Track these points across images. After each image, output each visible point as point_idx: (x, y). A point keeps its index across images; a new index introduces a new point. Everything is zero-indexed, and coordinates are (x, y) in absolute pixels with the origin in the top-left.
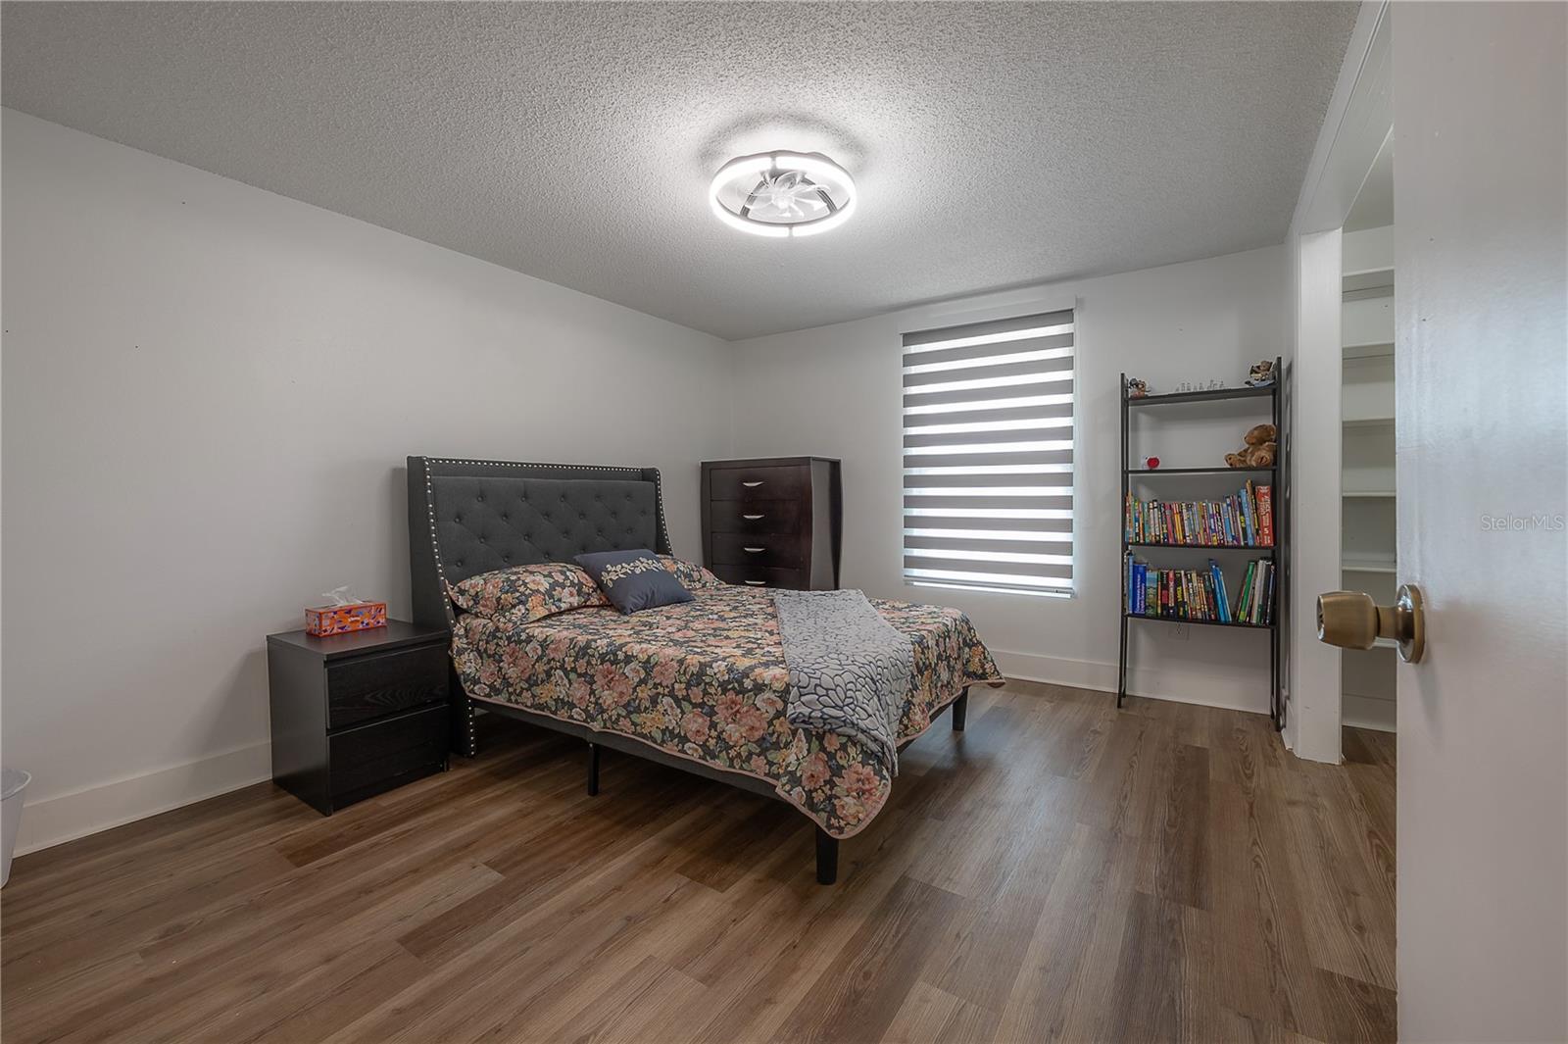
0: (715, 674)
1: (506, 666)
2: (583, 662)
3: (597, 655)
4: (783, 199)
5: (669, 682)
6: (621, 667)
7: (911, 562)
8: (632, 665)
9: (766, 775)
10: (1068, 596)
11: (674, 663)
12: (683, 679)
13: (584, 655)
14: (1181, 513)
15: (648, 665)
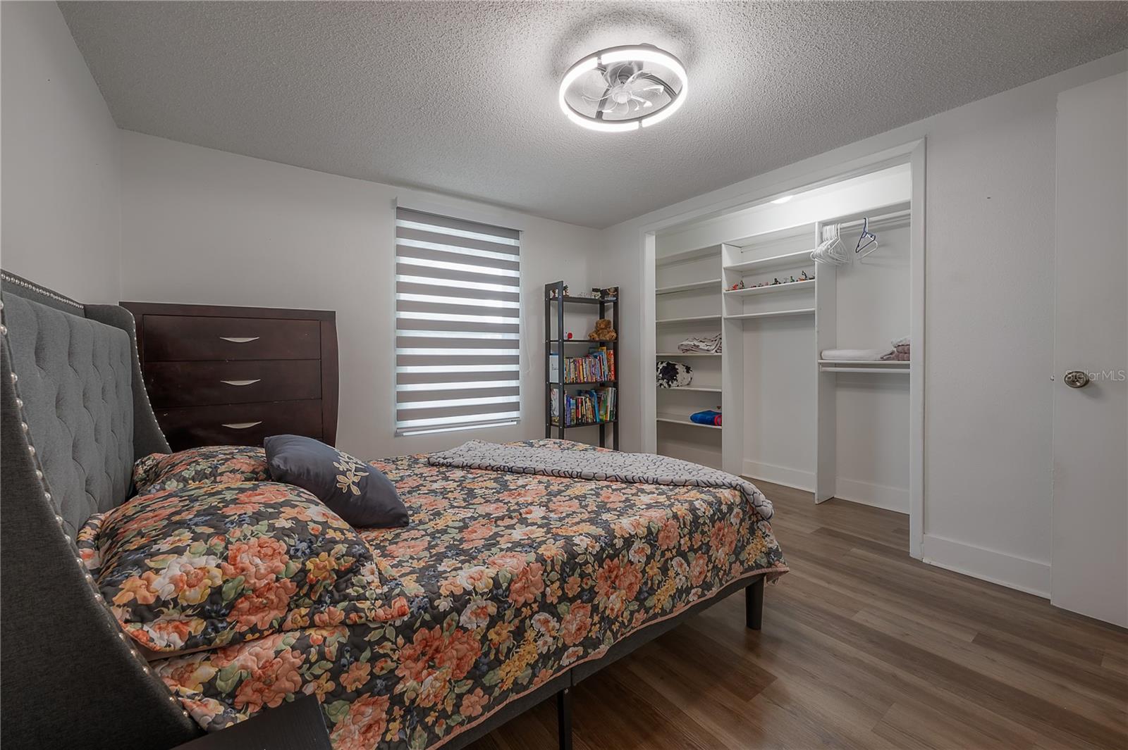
0: (704, 513)
1: (411, 683)
2: (574, 580)
3: (591, 559)
4: (621, 95)
5: (674, 543)
6: (624, 556)
7: (403, 415)
8: (636, 546)
9: (741, 573)
10: (515, 423)
11: (671, 521)
12: (686, 531)
13: (573, 570)
14: (582, 365)
15: (651, 537)
